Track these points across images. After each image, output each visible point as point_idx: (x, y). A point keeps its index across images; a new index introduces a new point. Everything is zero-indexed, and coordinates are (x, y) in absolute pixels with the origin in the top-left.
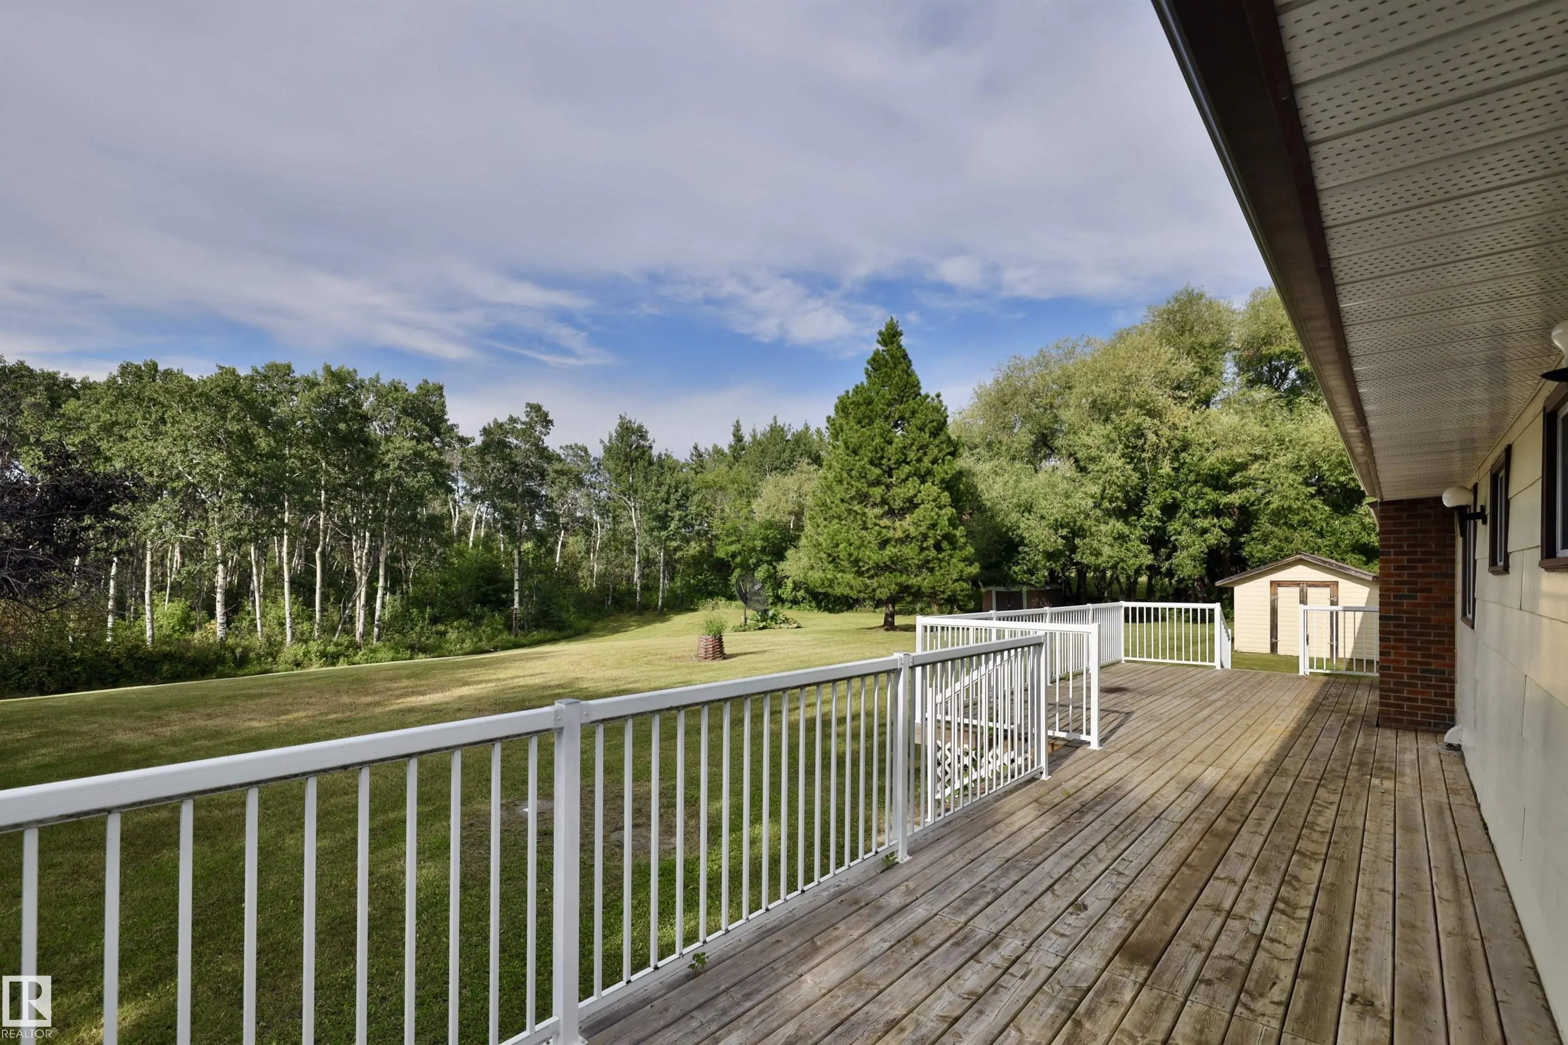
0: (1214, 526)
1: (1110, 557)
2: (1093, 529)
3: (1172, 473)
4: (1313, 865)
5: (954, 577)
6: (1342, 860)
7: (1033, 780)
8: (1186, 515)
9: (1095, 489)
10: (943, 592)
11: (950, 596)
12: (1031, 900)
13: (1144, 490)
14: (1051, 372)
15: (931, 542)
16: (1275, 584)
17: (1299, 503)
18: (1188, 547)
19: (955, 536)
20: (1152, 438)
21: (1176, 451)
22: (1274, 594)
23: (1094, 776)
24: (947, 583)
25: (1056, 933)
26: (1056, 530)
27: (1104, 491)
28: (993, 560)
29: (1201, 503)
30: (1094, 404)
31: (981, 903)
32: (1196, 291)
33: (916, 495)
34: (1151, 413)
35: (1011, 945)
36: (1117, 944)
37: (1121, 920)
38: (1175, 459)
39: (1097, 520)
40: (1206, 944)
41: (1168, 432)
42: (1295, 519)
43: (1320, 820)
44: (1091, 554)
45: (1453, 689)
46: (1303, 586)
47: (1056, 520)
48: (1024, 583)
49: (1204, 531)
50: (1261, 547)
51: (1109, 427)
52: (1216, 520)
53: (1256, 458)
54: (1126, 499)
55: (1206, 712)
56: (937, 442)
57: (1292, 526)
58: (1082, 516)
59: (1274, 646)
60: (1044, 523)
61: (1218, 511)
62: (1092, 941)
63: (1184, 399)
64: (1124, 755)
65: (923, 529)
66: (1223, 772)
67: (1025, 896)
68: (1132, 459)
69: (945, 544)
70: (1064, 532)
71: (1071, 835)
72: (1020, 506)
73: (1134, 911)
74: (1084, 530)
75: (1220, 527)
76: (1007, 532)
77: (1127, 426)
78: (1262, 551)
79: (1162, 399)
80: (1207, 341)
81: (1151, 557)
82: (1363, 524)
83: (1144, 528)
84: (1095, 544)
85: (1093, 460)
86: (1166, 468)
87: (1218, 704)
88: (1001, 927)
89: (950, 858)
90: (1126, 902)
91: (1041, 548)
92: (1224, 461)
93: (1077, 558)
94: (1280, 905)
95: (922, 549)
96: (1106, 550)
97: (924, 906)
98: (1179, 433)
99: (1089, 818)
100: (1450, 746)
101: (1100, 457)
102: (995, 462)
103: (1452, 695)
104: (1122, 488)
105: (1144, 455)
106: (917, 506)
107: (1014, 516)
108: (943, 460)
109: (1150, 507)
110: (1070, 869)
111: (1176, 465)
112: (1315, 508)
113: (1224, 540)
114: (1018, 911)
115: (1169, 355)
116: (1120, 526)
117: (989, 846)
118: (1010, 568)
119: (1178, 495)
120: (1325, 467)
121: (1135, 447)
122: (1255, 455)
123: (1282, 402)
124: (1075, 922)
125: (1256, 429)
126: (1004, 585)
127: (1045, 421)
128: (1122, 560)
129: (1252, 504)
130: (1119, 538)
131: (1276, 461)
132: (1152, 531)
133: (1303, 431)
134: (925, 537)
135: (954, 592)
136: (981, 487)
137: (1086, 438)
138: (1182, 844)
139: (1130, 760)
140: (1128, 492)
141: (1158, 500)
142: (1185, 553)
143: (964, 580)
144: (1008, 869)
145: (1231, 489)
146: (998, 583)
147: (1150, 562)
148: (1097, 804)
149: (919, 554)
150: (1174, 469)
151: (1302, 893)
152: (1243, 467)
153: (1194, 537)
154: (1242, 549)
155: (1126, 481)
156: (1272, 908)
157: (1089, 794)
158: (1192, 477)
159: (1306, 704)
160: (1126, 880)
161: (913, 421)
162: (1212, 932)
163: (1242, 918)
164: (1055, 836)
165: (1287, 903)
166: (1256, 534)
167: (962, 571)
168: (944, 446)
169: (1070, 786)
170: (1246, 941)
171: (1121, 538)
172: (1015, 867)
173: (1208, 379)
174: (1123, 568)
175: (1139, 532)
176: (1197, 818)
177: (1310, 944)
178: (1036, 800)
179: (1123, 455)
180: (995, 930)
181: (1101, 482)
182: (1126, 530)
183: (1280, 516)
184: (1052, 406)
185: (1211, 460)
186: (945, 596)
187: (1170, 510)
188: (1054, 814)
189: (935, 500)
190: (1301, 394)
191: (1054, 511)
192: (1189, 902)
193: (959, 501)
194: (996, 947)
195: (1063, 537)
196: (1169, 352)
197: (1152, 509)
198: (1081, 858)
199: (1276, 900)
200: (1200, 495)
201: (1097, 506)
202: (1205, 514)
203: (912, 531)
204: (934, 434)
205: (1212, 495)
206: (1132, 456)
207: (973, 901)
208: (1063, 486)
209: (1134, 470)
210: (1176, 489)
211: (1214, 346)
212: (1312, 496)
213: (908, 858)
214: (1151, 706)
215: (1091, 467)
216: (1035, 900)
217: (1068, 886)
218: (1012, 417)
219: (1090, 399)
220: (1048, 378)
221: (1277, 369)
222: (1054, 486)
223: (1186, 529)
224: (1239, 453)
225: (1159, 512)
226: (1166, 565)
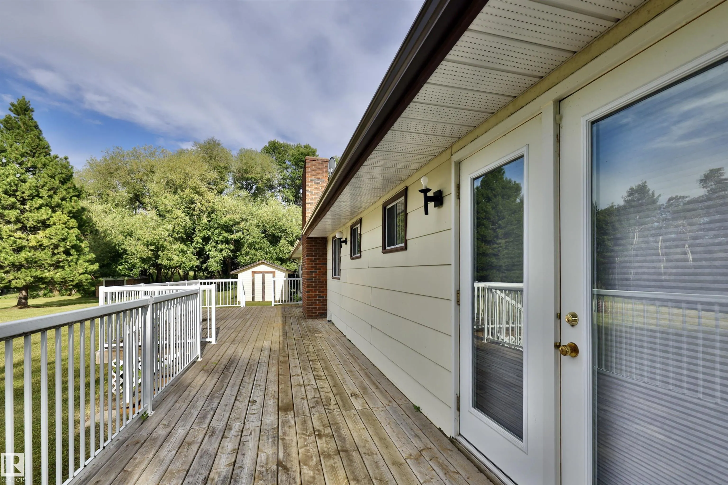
0: (226, 248)
1: (177, 261)
2: (168, 247)
3: (208, 223)
4: (317, 363)
5: (81, 271)
6: (323, 359)
7: (194, 362)
8: (213, 243)
9: (170, 227)
10: (72, 281)
11: (77, 283)
12: (231, 407)
13: (194, 229)
14: (141, 162)
15: (62, 249)
16: (254, 273)
17: (259, 240)
18: (215, 257)
19: (80, 247)
20: (199, 205)
21: (209, 213)
22: (253, 276)
23: (222, 354)
24: (75, 275)
25: (251, 414)
26: (148, 246)
27: (174, 228)
28: (105, 262)
29: (221, 238)
30: (167, 184)
31: (209, 416)
32: (217, 142)
33: (48, 219)
34: (198, 193)
35: (237, 426)
36: (277, 408)
37: (272, 400)
38: (209, 216)
39: (171, 243)
40: (305, 397)
41: (206, 204)
42: (258, 247)
43: (310, 350)
44: (167, 259)
45: (326, 302)
46: (264, 273)
47: (148, 241)
48: (125, 276)
49: (221, 250)
50: (245, 258)
51: (177, 196)
52: (227, 246)
53: (243, 220)
54: (186, 233)
55: (249, 323)
56: (65, 187)
57: (256, 250)
58: (163, 240)
59: (253, 298)
60: (140, 242)
61: (227, 241)
62: (267, 411)
63: (213, 189)
64: (228, 344)
65: (55, 241)
66: (270, 342)
67: (227, 406)
68: (189, 214)
69: (73, 251)
70: (153, 248)
71: (229, 378)
72: (124, 232)
73: (274, 396)
74: (163, 247)
75: (228, 249)
76: (115, 247)
77: (187, 197)
78: (245, 260)
79: (204, 188)
80: (222, 165)
81: (197, 261)
82: (280, 249)
83: (195, 248)
84: (170, 255)
85: (168, 212)
86: (205, 220)
87: (251, 319)
88: (226, 421)
89: (177, 405)
90: (269, 394)
91: (138, 256)
92: (230, 220)
93: (159, 261)
94: (317, 377)
95: (54, 254)
96: (176, 258)
97: (180, 428)
98: (211, 205)
99: (232, 370)
100: (329, 321)
101: (172, 211)
102: (104, 206)
103: (326, 305)
104: (184, 228)
105: (194, 213)
106: (49, 226)
107: (120, 238)
108: (71, 199)
109: (197, 238)
110: (239, 390)
111: (210, 219)
112: (264, 242)
113: (230, 254)
114: (229, 413)
115: (206, 168)
116: (182, 246)
117: (194, 394)
118: (117, 267)
119: (210, 233)
120: (268, 227)
121: (190, 208)
122: (242, 219)
123: (252, 198)
124: (255, 408)
125: (243, 208)
126: (113, 277)
127: (138, 187)
128: (184, 263)
129: (242, 239)
130: (181, 252)
131: (250, 222)
132: (198, 249)
133: (260, 211)
134: (56, 246)
135: (81, 281)
136: (95, 219)
137: (164, 200)
138: (274, 369)
139: (232, 345)
140: (186, 230)
141: (201, 235)
142: (213, 260)
143: (88, 273)
144: (211, 399)
145: (232, 232)
146: (109, 276)
147: (197, 264)
148: (231, 364)
149: (52, 257)
150: (208, 221)
151: (320, 372)
152: (237, 223)
153: (217, 253)
154: (237, 259)
155: (186, 224)
156: (315, 379)
157: (225, 362)
158: (216, 226)
159: (280, 315)
160: (264, 387)
161: (44, 171)
162: (303, 392)
163: (309, 385)
164: (222, 381)
165: (318, 376)
166: (243, 252)
167: (86, 268)
168: (71, 191)
169: (214, 359)
170: (315, 391)
171: (183, 252)
172: (214, 398)
173: (223, 183)
174: (184, 267)
175: (192, 249)
176: (273, 359)
177: (332, 385)
178: (203, 370)
179: (184, 212)
180: (225, 423)
181: (173, 223)
182: (185, 248)
183: (252, 245)
184: (141, 180)
185: (225, 219)
186: (74, 283)
187: (206, 240)
188: (215, 373)
189: (65, 223)
190: (258, 196)
191: (146, 236)
192: (290, 386)
193: (82, 226)
194: (230, 429)
195: (151, 250)
196: (206, 166)
197: (198, 239)
198: (240, 385)
199: (314, 377)
200: (220, 234)
201: (170, 235)
202: (222, 242)
203: (46, 242)
204: (63, 182)
205: (226, 234)
206: (189, 212)
207: (204, 417)
208: (152, 224)
209: (190, 219)
210: (209, 230)
211: (225, 168)
212: (263, 238)
213: (153, 412)
214: (226, 324)
215: (167, 215)
216: (233, 406)
217: (242, 396)
218: (115, 182)
219: (166, 181)
220: (139, 164)
221: (249, 184)
222: (146, 223)
223: (213, 249)
224: (237, 217)
225: (201, 241)
226: (205, 265)
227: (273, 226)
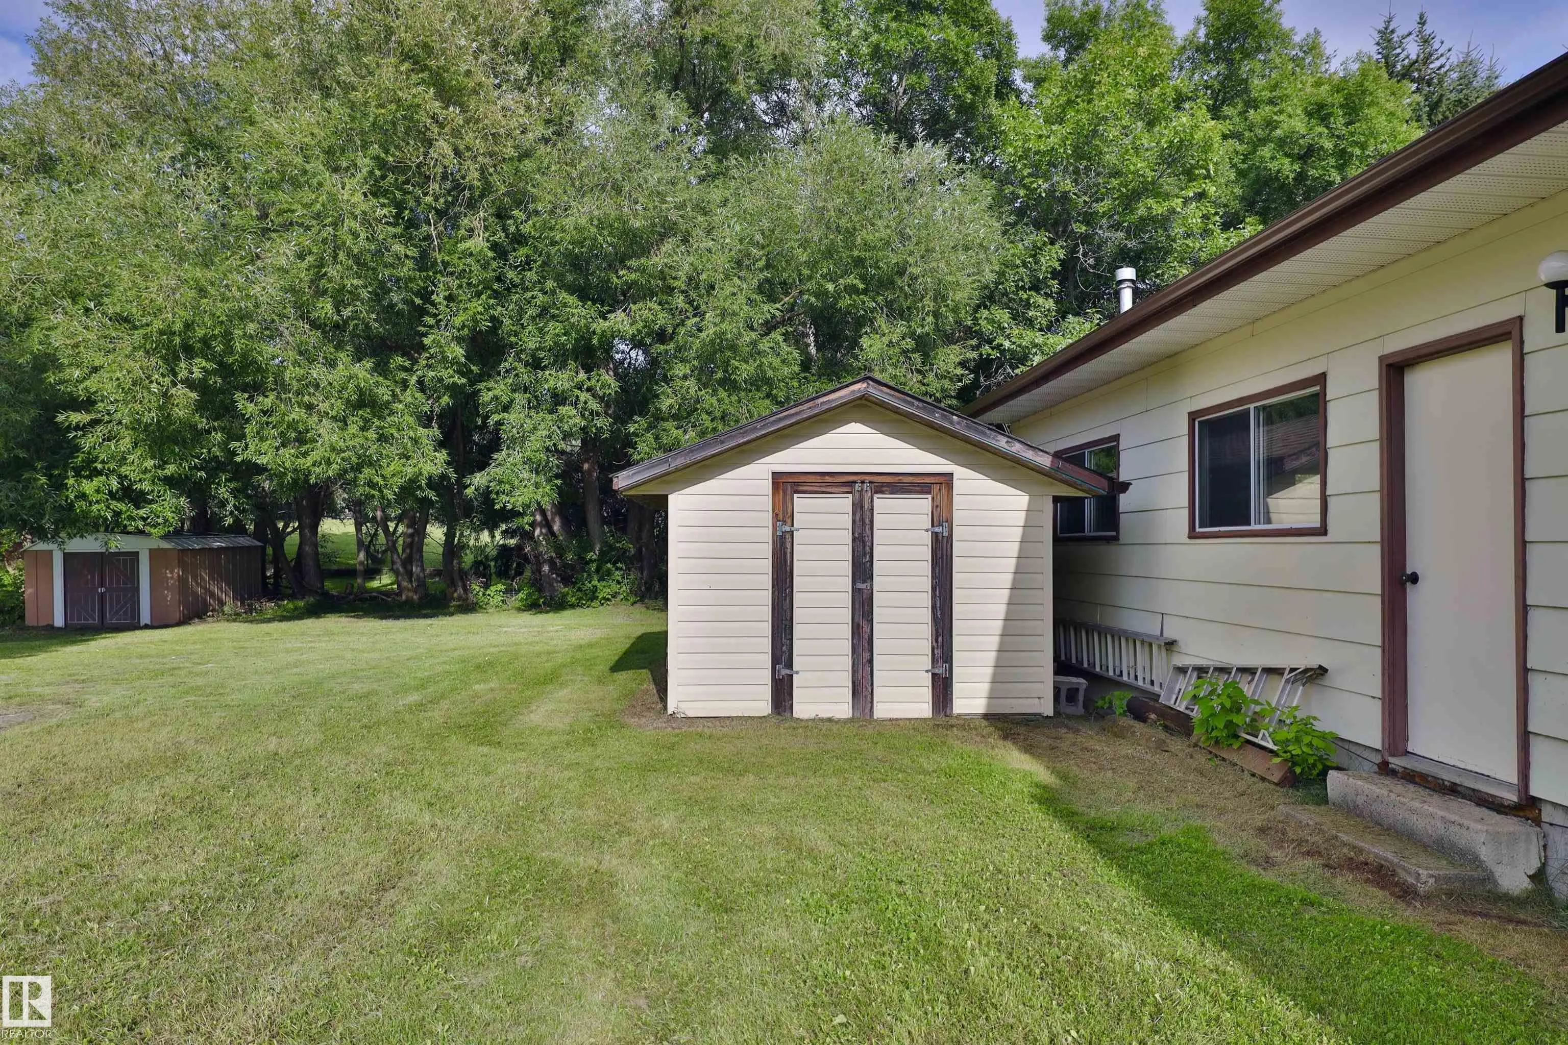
0: (579, 388)
2: (289, 373)
3: (491, 255)
8: (521, 363)
13: (426, 295)
17: (750, 339)
18: (524, 440)
21: (497, 203)
22: (782, 515)
26: (170, 362)
29: (553, 333)
38: (497, 222)
39: (299, 349)
42: (745, 370)
44: (284, 442)
49: (559, 399)
52: (582, 376)
53: (668, 228)
54: (380, 305)
59: (781, 692)
61: (586, 353)
70: (198, 368)
75: (591, 391)
81: (442, 456)
83: (426, 388)
86: (476, 237)
109: (441, 338)
116: (363, 371)
119: (502, 313)
122: (664, 221)
128: (368, 464)
130: (360, 404)
132: (443, 397)
140: (383, 286)
141: (458, 322)
142: (517, 456)
150: (494, 247)
153: (537, 416)
154: (633, 446)
171: (367, 406)
175: (412, 395)
182: (380, 388)
187: (485, 349)
197: (445, 341)
202: (560, 358)
223: (520, 399)
224: (635, 209)
225: (458, 352)
226: (479, 479)
227: (829, 253)
